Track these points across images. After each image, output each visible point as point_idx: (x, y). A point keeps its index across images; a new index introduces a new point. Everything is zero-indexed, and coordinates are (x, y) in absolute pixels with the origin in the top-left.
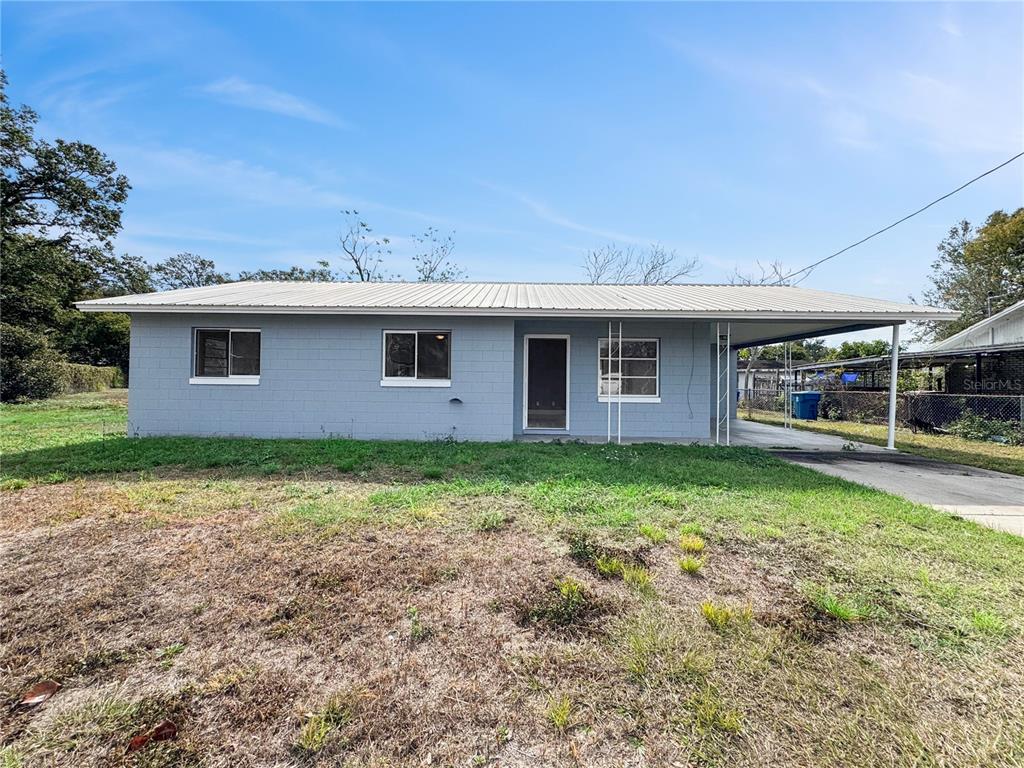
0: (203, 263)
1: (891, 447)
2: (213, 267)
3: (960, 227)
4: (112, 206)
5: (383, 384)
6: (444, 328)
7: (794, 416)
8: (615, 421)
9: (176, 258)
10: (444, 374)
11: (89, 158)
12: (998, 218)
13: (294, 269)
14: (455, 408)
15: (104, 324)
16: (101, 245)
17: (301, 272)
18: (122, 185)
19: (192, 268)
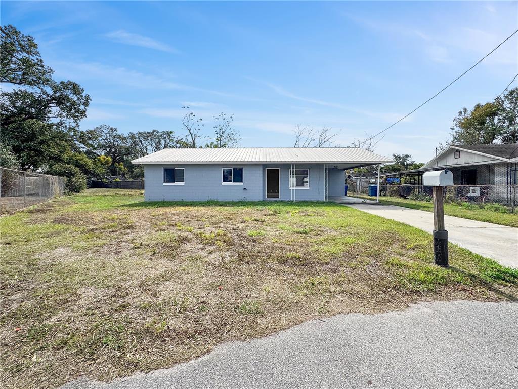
0: (112, 129)
1: (378, 201)
2: (117, 131)
3: (463, 111)
4: (82, 108)
5: (222, 184)
6: (241, 167)
7: (369, 195)
8: (293, 195)
9: (99, 127)
10: (241, 181)
11: (75, 88)
12: (478, 106)
13: (154, 131)
14: (245, 191)
16: (74, 125)
17: (158, 132)
18: (87, 98)
19: (107, 132)
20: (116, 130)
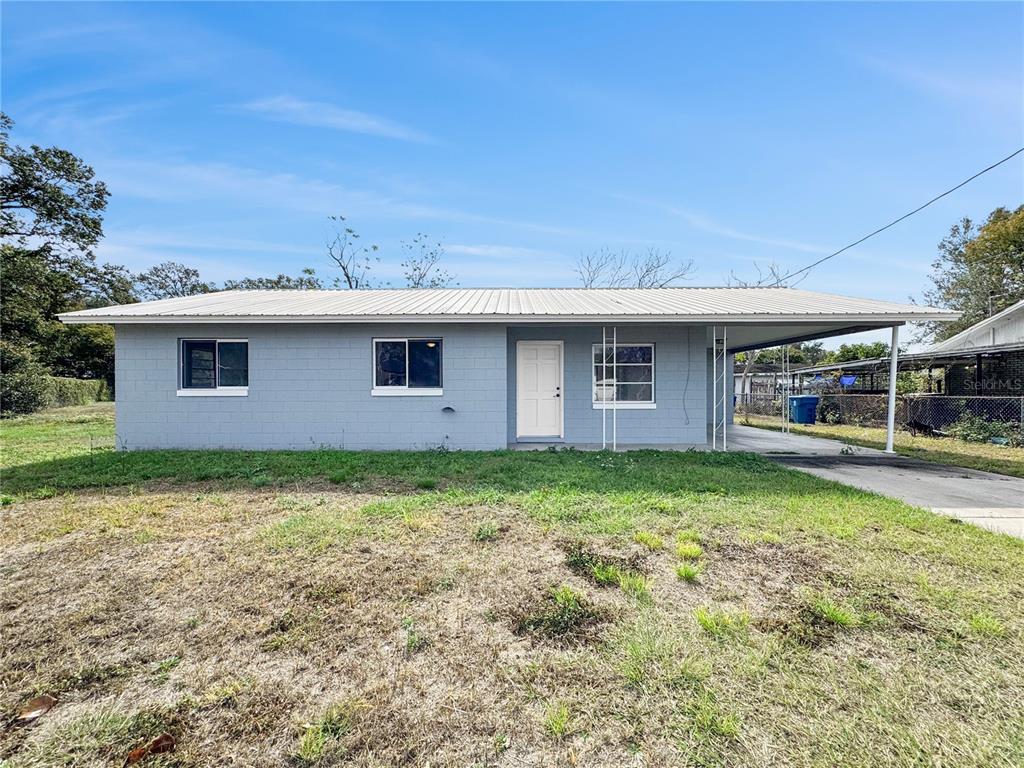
0: (187, 272)
1: (890, 451)
2: (197, 276)
3: (961, 225)
4: (91, 214)
5: (374, 393)
6: (435, 335)
7: (791, 421)
9: (159, 267)
10: (436, 383)
11: (64, 163)
12: (1000, 215)
13: (281, 277)
14: (447, 416)
15: (88, 337)
16: (82, 254)
17: (288, 280)
18: (101, 192)
19: (176, 277)
20: (195, 273)
